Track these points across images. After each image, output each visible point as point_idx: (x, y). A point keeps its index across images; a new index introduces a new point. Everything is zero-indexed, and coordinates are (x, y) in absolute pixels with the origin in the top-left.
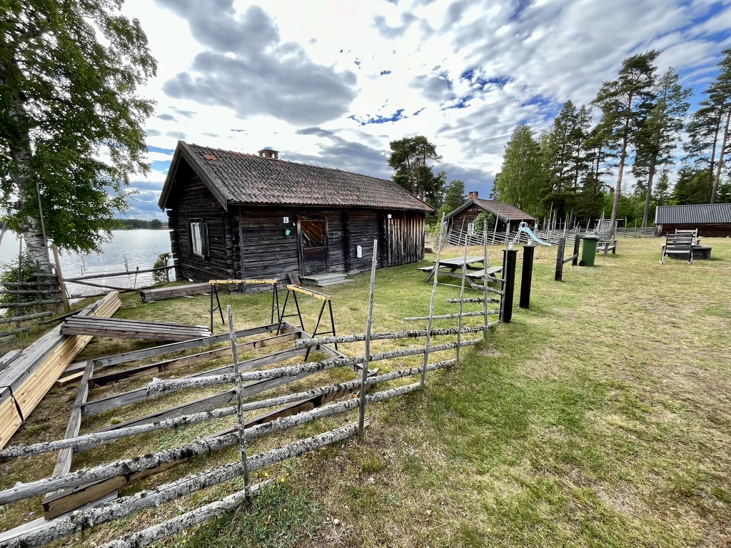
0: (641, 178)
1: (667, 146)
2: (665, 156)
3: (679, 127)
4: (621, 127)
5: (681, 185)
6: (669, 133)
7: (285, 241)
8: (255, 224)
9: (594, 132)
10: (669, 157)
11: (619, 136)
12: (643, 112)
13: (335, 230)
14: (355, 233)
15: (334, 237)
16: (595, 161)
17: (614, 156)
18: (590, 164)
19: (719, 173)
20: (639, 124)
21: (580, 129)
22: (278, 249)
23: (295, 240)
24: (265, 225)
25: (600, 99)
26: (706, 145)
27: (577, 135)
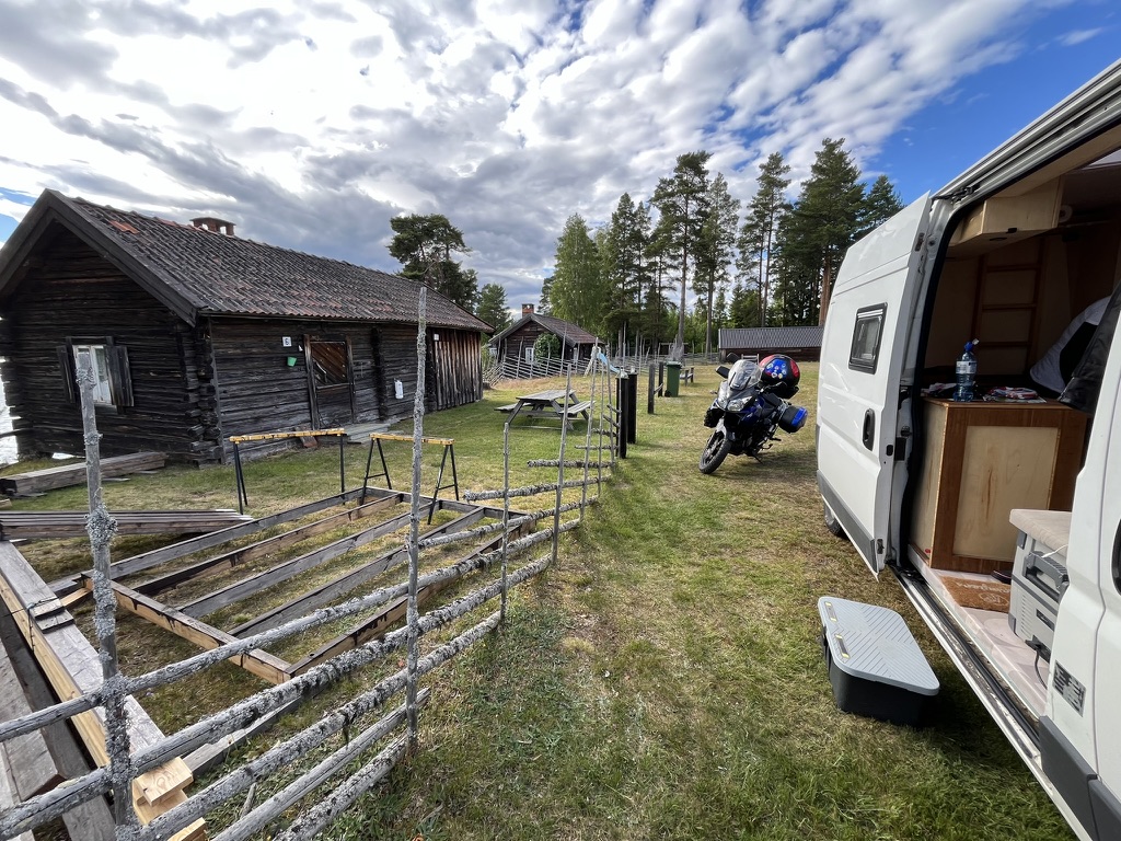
0: (702, 297)
1: (722, 261)
2: (721, 272)
3: (731, 240)
4: (680, 234)
5: (736, 305)
6: (723, 247)
7: (287, 376)
8: (236, 348)
9: (655, 236)
10: (724, 273)
11: (679, 245)
12: (699, 220)
13: (362, 358)
14: (391, 362)
15: (361, 367)
16: (657, 272)
17: (675, 268)
18: (652, 275)
19: (766, 295)
20: (697, 233)
21: (639, 231)
22: (276, 389)
23: (303, 374)
24: (254, 350)
25: (658, 198)
26: (755, 264)
27: (637, 237)
